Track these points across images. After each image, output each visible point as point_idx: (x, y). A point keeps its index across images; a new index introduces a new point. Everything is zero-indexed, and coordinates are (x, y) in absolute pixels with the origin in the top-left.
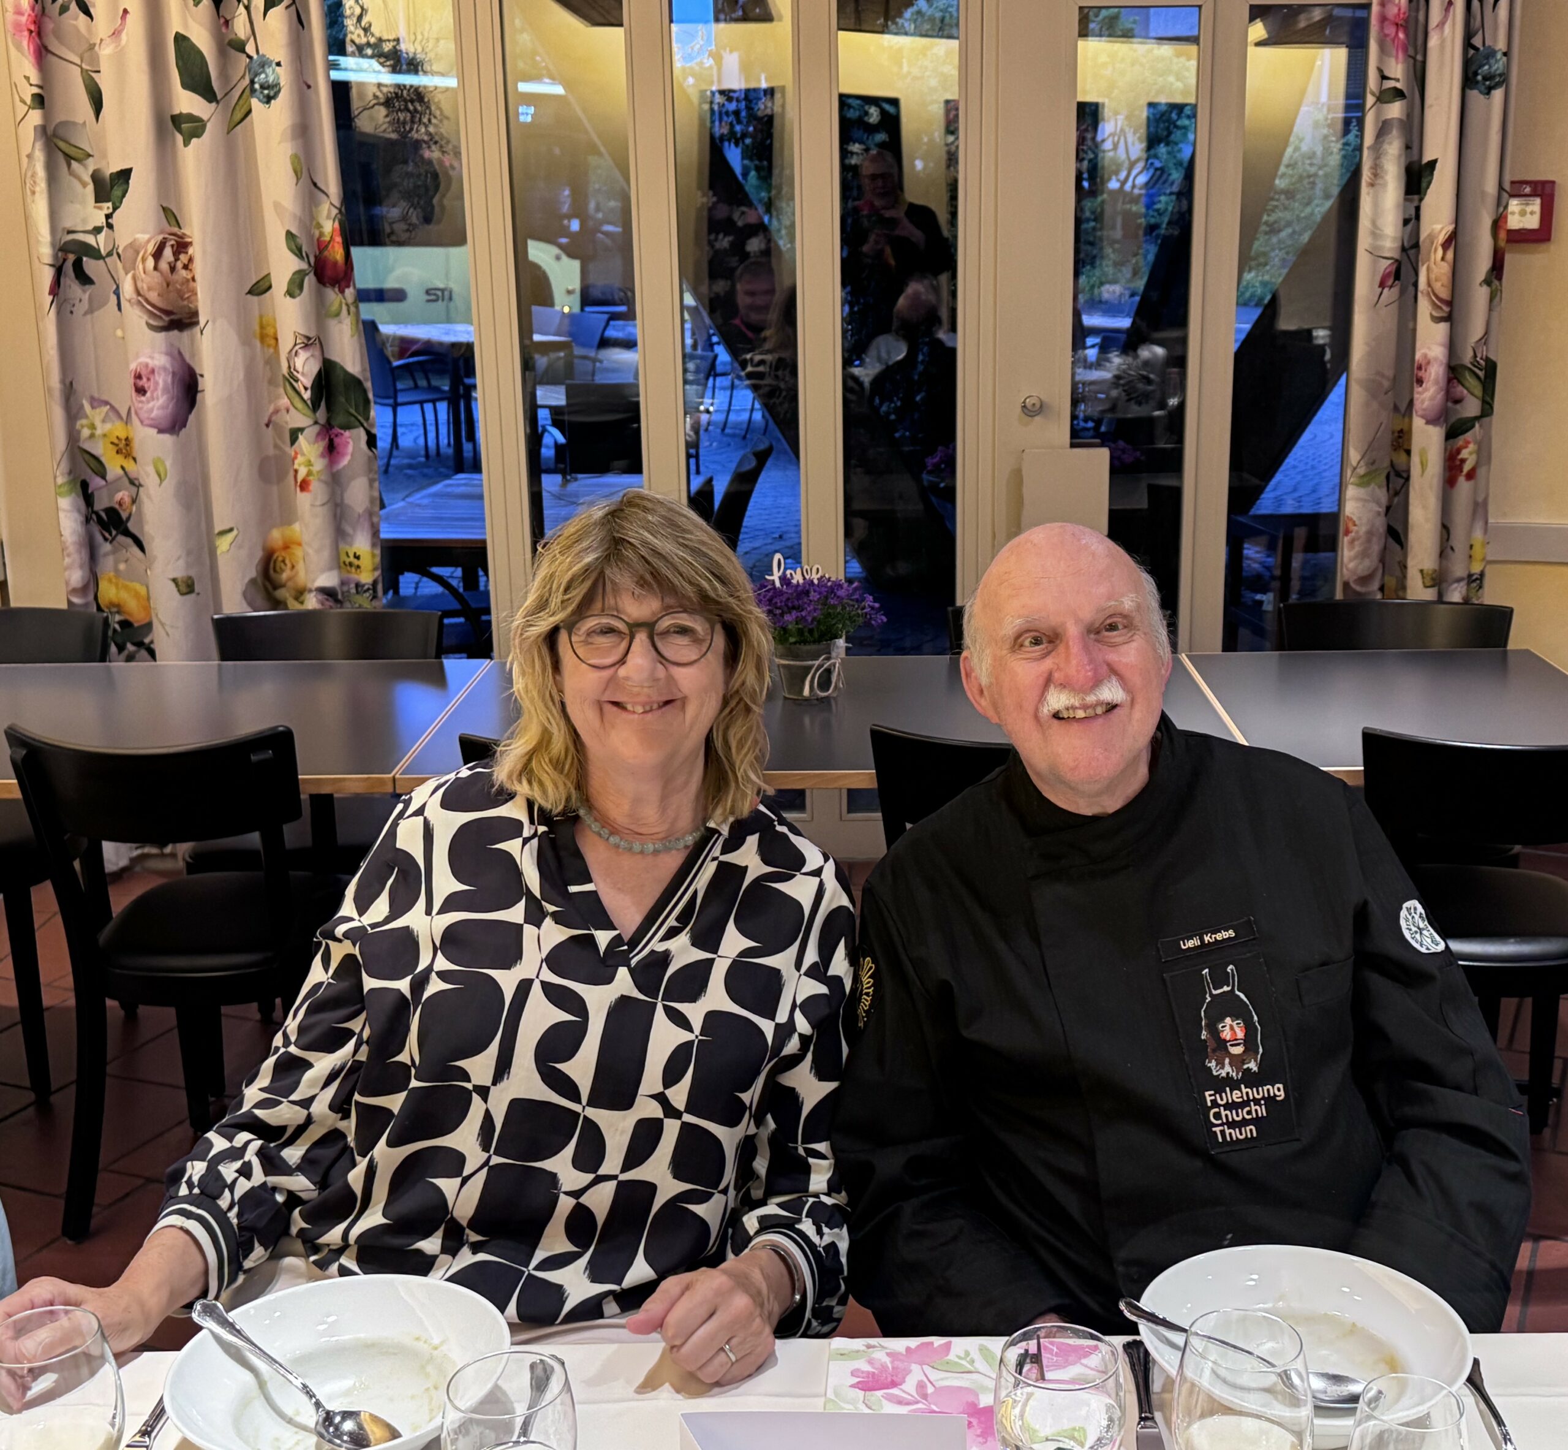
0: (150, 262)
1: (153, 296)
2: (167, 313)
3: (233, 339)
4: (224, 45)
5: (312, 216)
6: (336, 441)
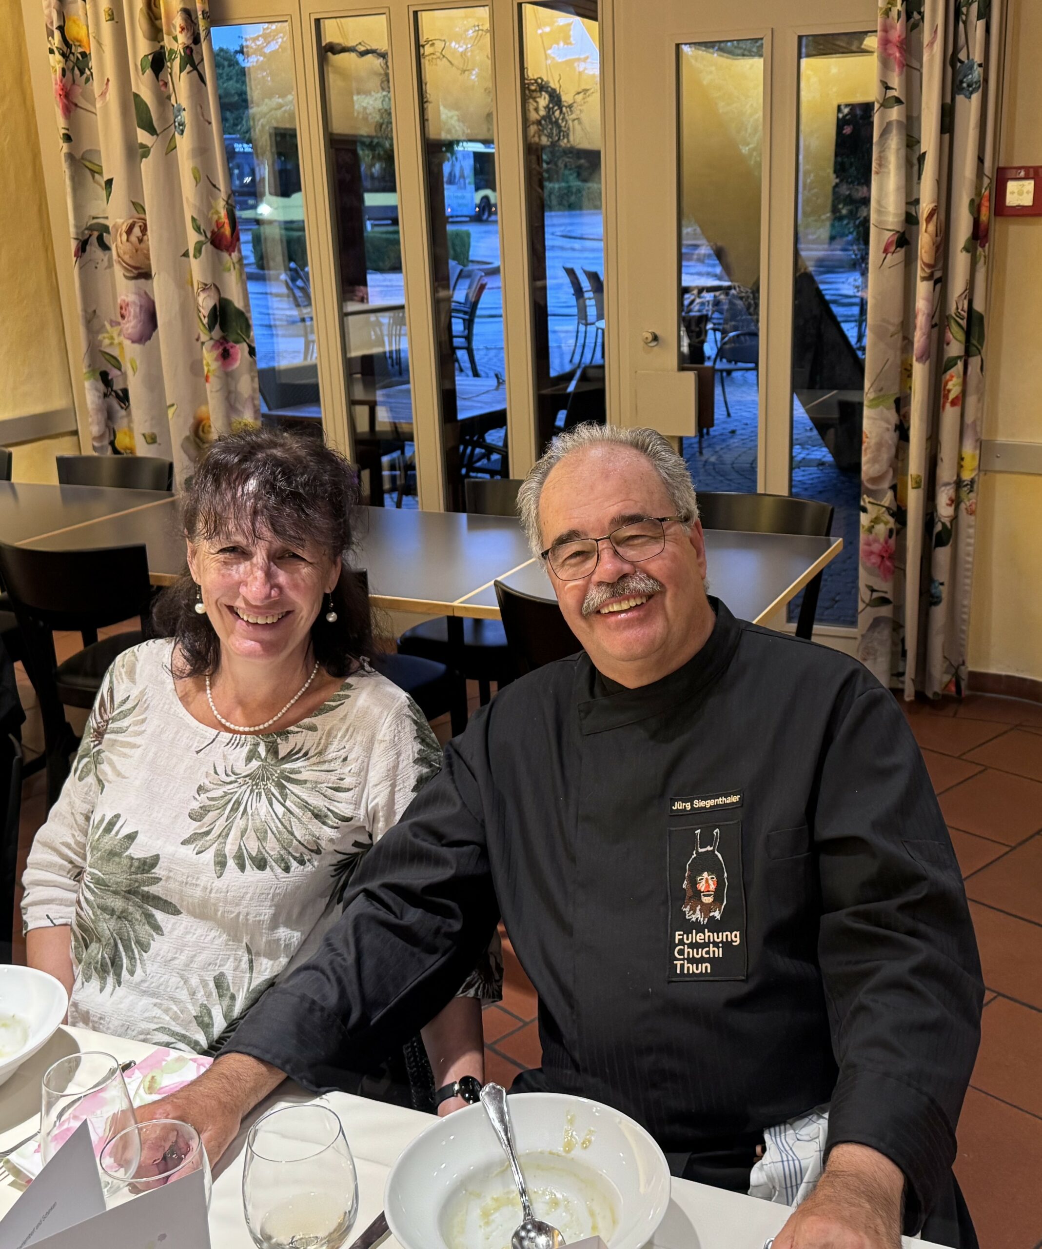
0: (125, 237)
2: (136, 268)
3: (173, 284)
4: (163, 99)
5: (210, 207)
6: (231, 351)
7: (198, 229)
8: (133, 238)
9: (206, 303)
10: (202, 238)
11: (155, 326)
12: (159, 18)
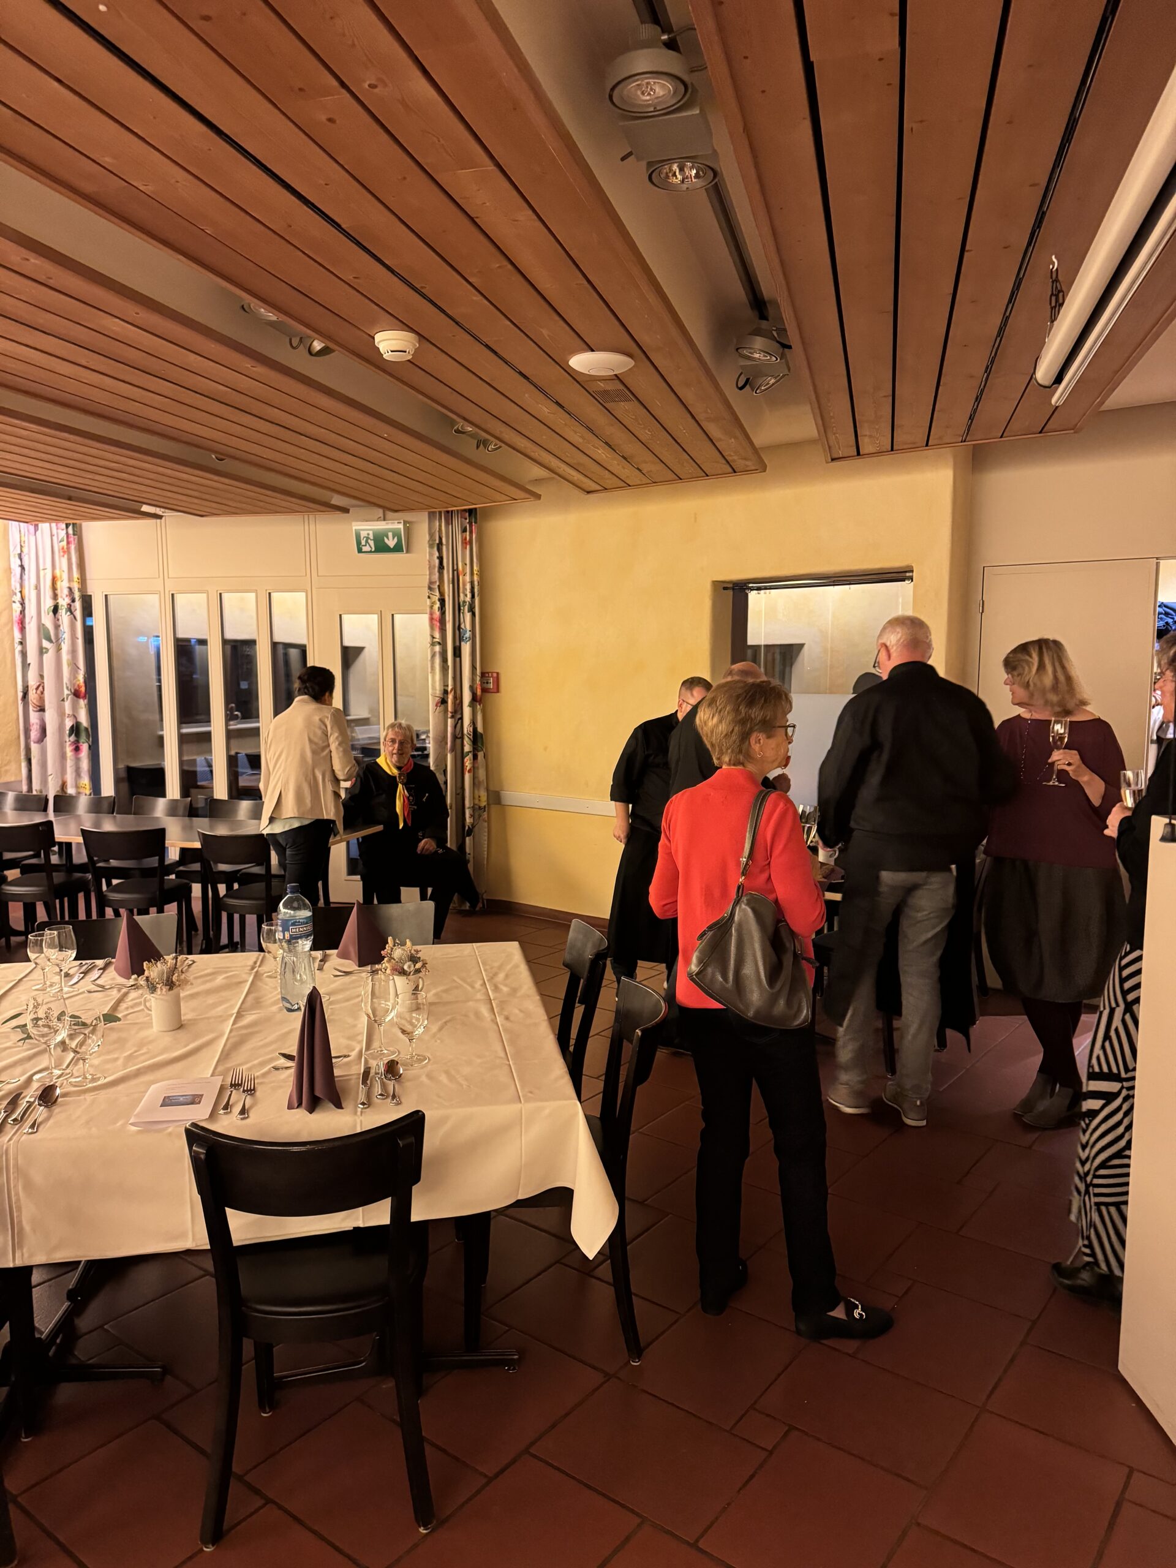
0: (35, 691)
1: (35, 701)
2: (39, 706)
3: (56, 716)
4: (57, 627)
5: (75, 678)
6: (81, 747)
7: (67, 688)
8: (39, 692)
9: (69, 723)
10: (69, 693)
11: (45, 736)
12: (56, 589)
